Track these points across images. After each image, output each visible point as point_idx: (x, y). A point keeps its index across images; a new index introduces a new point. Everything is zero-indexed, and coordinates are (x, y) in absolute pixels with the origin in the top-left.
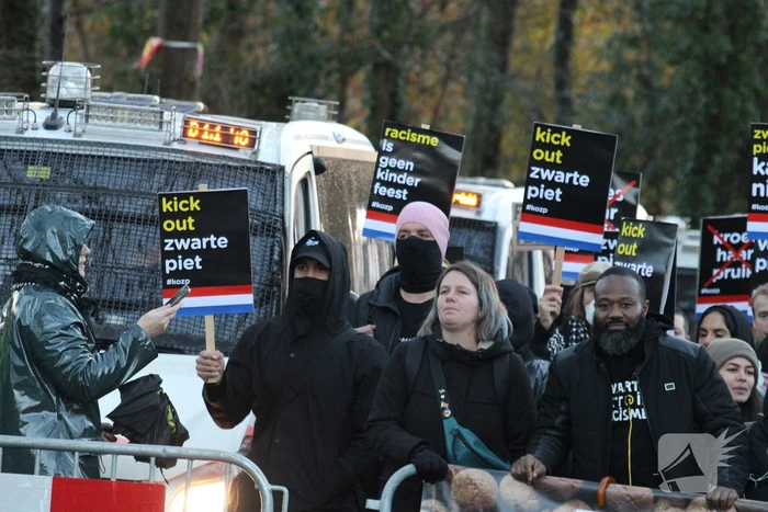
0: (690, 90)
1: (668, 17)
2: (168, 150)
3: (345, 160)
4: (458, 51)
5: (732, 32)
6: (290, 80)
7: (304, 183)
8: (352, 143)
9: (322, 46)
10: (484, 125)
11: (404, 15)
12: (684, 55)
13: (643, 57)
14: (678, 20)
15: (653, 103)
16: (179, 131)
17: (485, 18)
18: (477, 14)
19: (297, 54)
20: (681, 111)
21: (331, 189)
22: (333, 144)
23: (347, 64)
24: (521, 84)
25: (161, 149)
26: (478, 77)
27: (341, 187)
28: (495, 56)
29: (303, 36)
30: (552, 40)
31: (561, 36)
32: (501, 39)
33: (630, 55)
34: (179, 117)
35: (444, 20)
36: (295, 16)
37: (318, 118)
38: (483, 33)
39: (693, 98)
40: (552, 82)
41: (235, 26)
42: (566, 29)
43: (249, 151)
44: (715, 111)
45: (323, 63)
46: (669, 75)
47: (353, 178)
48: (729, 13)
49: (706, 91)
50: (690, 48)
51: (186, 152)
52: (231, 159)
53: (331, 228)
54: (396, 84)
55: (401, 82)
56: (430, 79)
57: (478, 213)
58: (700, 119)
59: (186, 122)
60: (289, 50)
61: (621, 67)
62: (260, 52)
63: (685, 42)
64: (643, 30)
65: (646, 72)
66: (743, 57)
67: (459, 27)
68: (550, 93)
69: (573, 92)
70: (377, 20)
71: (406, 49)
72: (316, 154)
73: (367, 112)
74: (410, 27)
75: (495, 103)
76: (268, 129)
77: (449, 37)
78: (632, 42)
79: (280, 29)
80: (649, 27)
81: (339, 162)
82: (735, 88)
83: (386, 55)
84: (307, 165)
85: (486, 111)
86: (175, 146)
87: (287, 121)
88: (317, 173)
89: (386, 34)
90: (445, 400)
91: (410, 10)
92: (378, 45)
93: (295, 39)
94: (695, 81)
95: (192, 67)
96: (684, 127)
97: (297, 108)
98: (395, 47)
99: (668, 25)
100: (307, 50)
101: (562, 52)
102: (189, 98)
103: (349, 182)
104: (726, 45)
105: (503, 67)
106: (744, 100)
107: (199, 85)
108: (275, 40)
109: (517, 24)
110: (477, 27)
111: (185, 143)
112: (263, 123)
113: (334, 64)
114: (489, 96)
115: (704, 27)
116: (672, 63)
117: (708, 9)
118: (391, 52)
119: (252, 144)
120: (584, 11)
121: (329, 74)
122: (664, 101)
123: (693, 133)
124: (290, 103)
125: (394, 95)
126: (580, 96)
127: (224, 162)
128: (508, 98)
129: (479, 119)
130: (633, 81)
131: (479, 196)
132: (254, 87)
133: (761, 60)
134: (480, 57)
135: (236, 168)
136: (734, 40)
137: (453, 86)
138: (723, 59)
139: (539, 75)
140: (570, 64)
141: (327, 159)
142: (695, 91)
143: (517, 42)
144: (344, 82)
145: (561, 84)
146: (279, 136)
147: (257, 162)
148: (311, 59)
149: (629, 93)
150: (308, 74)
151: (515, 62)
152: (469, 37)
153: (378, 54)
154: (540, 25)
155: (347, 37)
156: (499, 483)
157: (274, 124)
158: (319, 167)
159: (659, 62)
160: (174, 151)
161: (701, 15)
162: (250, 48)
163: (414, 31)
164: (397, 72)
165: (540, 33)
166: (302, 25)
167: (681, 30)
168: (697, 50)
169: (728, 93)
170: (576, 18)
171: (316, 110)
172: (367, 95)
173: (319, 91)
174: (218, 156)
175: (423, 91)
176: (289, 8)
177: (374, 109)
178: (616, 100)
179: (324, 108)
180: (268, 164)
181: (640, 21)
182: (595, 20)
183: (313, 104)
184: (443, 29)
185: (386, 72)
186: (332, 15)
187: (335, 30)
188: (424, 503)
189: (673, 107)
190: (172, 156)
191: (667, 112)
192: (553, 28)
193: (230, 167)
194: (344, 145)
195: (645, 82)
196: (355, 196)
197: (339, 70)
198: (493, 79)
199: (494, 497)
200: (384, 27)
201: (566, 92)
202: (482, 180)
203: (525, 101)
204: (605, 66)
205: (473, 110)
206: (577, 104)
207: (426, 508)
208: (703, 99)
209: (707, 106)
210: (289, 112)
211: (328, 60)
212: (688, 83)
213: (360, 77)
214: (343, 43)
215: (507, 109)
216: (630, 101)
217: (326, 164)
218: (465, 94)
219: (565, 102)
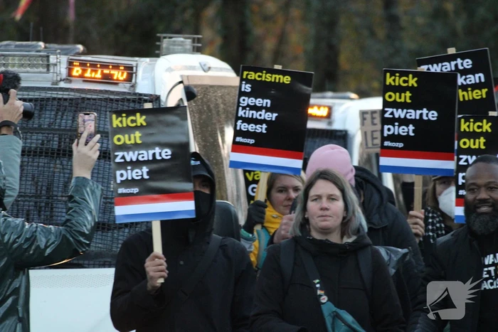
2: (55, 89)
3: (212, 86)
6: (150, 18)
8: (219, 72)
10: (324, 45)
16: (64, 71)
21: (200, 112)
22: (201, 73)
24: (353, 7)
25: (50, 89)
27: (210, 110)
34: (64, 59)
37: (185, 52)
43: (128, 85)
47: (220, 101)
51: (72, 90)
52: (112, 93)
53: (204, 146)
54: (243, 14)
55: (247, 13)
56: (271, 7)
57: (330, 123)
59: (70, 63)
68: (378, 12)
69: (400, 10)
72: (186, 83)
76: (142, 64)
81: (207, 89)
84: (180, 93)
85: (325, 33)
86: (62, 85)
87: (158, 56)
88: (188, 100)
90: (321, 289)
97: (165, 43)
102: (65, 42)
103: (217, 106)
111: (70, 81)
112: (137, 59)
114: (326, 19)
119: (129, 79)
121: (184, 10)
124: (159, 39)
125: (242, 25)
126: (406, 13)
127: (106, 96)
128: (343, 20)
129: (318, 39)
131: (330, 108)
132: (118, 26)
135: (117, 100)
137: (295, 12)
141: (196, 86)
144: (197, 16)
145: (388, 3)
146: (153, 69)
147: (135, 94)
149: (450, 7)
150: (164, 11)
157: (148, 60)
158: (190, 94)
160: (62, 89)
171: (182, 44)
172: (218, 26)
174: (101, 91)
175: (267, 18)
177: (225, 38)
178: (438, 14)
179: (189, 41)
180: (145, 95)
183: (180, 39)
189: (490, 17)
190: (60, 95)
191: (485, 20)
193: (111, 100)
194: (210, 73)
197: (193, 6)
198: (329, 4)
202: (330, 94)
203: (357, 21)
205: (313, 32)
206: (404, 21)
210: (159, 48)
213: (210, 12)
215: (345, 28)
216: (452, 15)
217: (195, 90)
218: (304, 19)
219: (393, 20)
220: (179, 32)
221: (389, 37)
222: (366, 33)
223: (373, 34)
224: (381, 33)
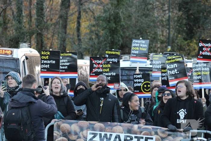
0: (107, 36)
1: (101, 20)
3: (32, 56)
4: (55, 30)
5: (115, 22)
6: (18, 38)
7: (24, 62)
8: (34, 52)
9: (25, 30)
10: (62, 46)
11: (43, 22)
12: (105, 28)
13: (96, 29)
14: (103, 21)
15: (99, 39)
17: (61, 22)
18: (59, 21)
19: (20, 32)
20: (105, 40)
21: (30, 62)
22: (30, 53)
23: (31, 34)
24: (70, 36)
26: (60, 35)
27: (32, 62)
28: (64, 30)
29: (21, 28)
30: (76, 26)
31: (78, 25)
32: (65, 27)
33: (93, 29)
35: (52, 23)
36: (19, 24)
37: (26, 47)
38: (61, 25)
39: (108, 38)
40: (76, 36)
41: (5, 27)
42: (79, 23)
43: (11, 55)
44: (112, 40)
45: (25, 34)
46: (102, 33)
47: (34, 60)
48: (114, 19)
49: (110, 36)
50: (106, 27)
52: (7, 57)
53: (30, 71)
54: (42, 38)
55: (43, 37)
56: (49, 36)
58: (109, 42)
60: (18, 31)
61: (91, 32)
62: (11, 32)
63: (105, 25)
64: (96, 23)
65: (97, 32)
66: (118, 28)
67: (55, 24)
68: (76, 38)
69: (81, 37)
70: (37, 24)
71: (44, 30)
72: (26, 55)
73: (36, 44)
74: (44, 25)
75: (64, 41)
76: (15, 50)
77: (53, 26)
78: (94, 26)
79: (15, 27)
80: (97, 22)
81: (31, 57)
82: (116, 35)
83: (39, 31)
84: (24, 58)
85: (62, 43)
87: (19, 48)
88: (26, 60)
89: (39, 27)
91: (44, 21)
92: (38, 29)
93: (18, 29)
94: (108, 34)
96: (106, 44)
97: (21, 45)
98: (41, 30)
99: (101, 22)
100: (22, 31)
101: (78, 29)
104: (114, 25)
105: (65, 33)
106: (119, 37)
108: (14, 30)
109: (68, 23)
110: (59, 24)
112: (14, 49)
113: (28, 34)
114: (63, 39)
115: (109, 22)
116: (103, 30)
117: (110, 18)
118: (41, 31)
119: (11, 54)
120: (82, 19)
121: (27, 36)
122: (101, 39)
123: (108, 45)
124: (19, 44)
125: (42, 40)
126: (83, 38)
127: (5, 58)
128: (67, 40)
129: (61, 45)
130: (94, 34)
132: (10, 40)
133: (122, 28)
134: (60, 31)
135: (8, 59)
136: (116, 24)
137: (55, 38)
138: (114, 29)
139: (73, 34)
140: (80, 31)
141: (28, 56)
142: (108, 36)
143: (68, 27)
144: (30, 38)
145: (78, 36)
146: (17, 52)
147: (13, 58)
148: (23, 33)
149: (94, 37)
150: (22, 36)
151: (68, 31)
152: (57, 26)
153: (38, 31)
154: (73, 23)
155: (30, 28)
156: (71, 126)
157: (16, 49)
158: (27, 58)
159: (100, 30)
161: (108, 19)
162: (9, 31)
163: (45, 26)
164: (42, 35)
165: (73, 25)
166: (20, 26)
167: (104, 23)
168: (108, 27)
169: (115, 36)
170: (81, 22)
171: (25, 45)
172: (36, 40)
174: (4, 57)
175: (48, 39)
176: (17, 22)
177: (37, 44)
178: (91, 39)
179: (27, 45)
180: (15, 58)
181: (95, 21)
182: (85, 21)
184: (52, 25)
185: (40, 35)
186: (27, 23)
187: (27, 26)
189: (103, 40)
191: (102, 41)
192: (76, 23)
193: (7, 59)
194: (32, 53)
195: (97, 34)
196: (35, 64)
197: (29, 35)
198: (63, 36)
199: (70, 130)
200: (39, 25)
201: (79, 38)
203: (71, 40)
204: (88, 31)
205: (59, 42)
206: (82, 40)
208: (110, 38)
209: (111, 39)
210: (19, 46)
211: (27, 33)
212: (106, 34)
213: (34, 36)
214: (30, 29)
215: (67, 42)
216: (94, 39)
218: (57, 39)
219: (80, 40)
220: (25, 42)
221: (78, 44)
222: (73, 43)
223: (75, 43)
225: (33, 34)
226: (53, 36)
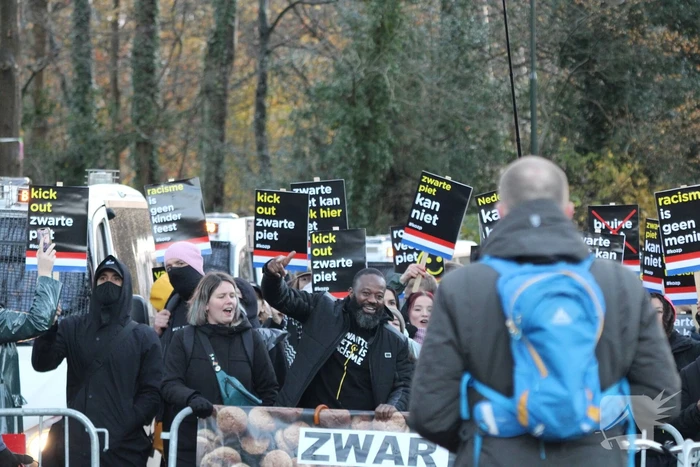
0: (346, 145)
1: (328, 98)
2: (8, 211)
3: (127, 209)
4: (192, 130)
5: (370, 104)
6: (81, 157)
7: (102, 226)
8: (132, 197)
9: (100, 133)
10: (213, 177)
11: (154, 109)
12: (342, 122)
13: (313, 125)
14: (335, 99)
15: (323, 154)
16: (15, 198)
17: (207, 107)
18: (202, 104)
19: (85, 140)
20: (341, 159)
21: (119, 228)
22: (118, 198)
23: (120, 143)
24: (235, 149)
25: (4, 211)
26: (206, 146)
27: (126, 227)
28: (216, 131)
29: (87, 128)
30: (252, 119)
31: (258, 115)
32: (220, 120)
33: (305, 124)
34: (15, 189)
35: (180, 110)
36: (81, 115)
37: (107, 182)
38: (207, 116)
39: (349, 151)
40: (255, 147)
41: (42, 124)
42: (261, 109)
44: (364, 157)
45: (102, 145)
46: (331, 136)
47: (133, 220)
48: (368, 92)
49: (357, 145)
50: (344, 117)
51: (21, 212)
53: (122, 254)
54: (151, 154)
55: (155, 153)
56: (173, 149)
57: (217, 237)
58: (354, 164)
59: (20, 192)
60: (79, 138)
61: (300, 133)
62: (58, 140)
63: (340, 114)
64: (312, 107)
65: (316, 135)
66: (379, 121)
67: (191, 114)
68: (254, 153)
69: (269, 152)
70: (136, 114)
71: (157, 131)
72: (108, 206)
73: (134, 174)
74: (158, 117)
75: (219, 163)
77: (184, 121)
78: (306, 116)
79: (72, 124)
80: (316, 105)
81: (123, 211)
82: (375, 141)
83: (144, 136)
84: (103, 214)
85: (213, 168)
86: (14, 208)
88: (109, 219)
89: (143, 123)
90: (215, 361)
91: (157, 105)
92: (138, 130)
93: (81, 130)
94: (349, 138)
95: (17, 155)
96: (344, 169)
97: (91, 176)
98: (149, 130)
99: (328, 103)
100: (92, 137)
101: (260, 127)
102: (16, 175)
103: (131, 224)
104: (367, 113)
105: (222, 139)
106: (382, 149)
107: (22, 165)
108: (68, 133)
109: (229, 109)
110: (203, 113)
111: (20, 205)
113: (110, 145)
114: (214, 159)
115: (352, 103)
116: (333, 128)
117: (354, 91)
118: (148, 134)
120: (272, 97)
121: (107, 151)
122: (330, 153)
123: (350, 172)
124: (87, 173)
125: (151, 162)
126: (274, 154)
128: (226, 160)
129: (208, 174)
130: (309, 142)
131: (217, 225)
132: (57, 163)
133: (390, 121)
134: (206, 133)
136: (372, 110)
137: (191, 153)
138: (366, 123)
139: (245, 143)
140: (265, 134)
141: (115, 208)
142: (350, 145)
143: (229, 122)
144: (117, 156)
145: (261, 147)
148: (94, 142)
149: (307, 149)
150: (92, 152)
151: (229, 133)
152: (197, 120)
153: (139, 136)
154: (242, 109)
155: (117, 126)
156: (248, 414)
158: (111, 215)
159: (325, 128)
160: (13, 211)
161: (350, 95)
162: (52, 138)
163: (161, 119)
164: (152, 147)
165: (244, 114)
166: (85, 120)
167: (337, 106)
168: (349, 118)
169: (371, 144)
170: (267, 103)
171: (104, 177)
172: (133, 163)
173: (101, 164)
175: (169, 158)
176: (76, 110)
177: (138, 172)
178: (298, 155)
179: (110, 175)
181: (310, 101)
182: (279, 103)
183: (102, 173)
184: (180, 116)
185: (145, 147)
186: (105, 112)
187: (107, 121)
188: (199, 432)
189: (337, 157)
190: (12, 215)
191: (332, 160)
192: (252, 110)
194: (125, 199)
195: (317, 141)
196: (136, 231)
197: (113, 149)
198: (216, 147)
199: (245, 424)
200: (141, 117)
201: (264, 152)
202: (217, 214)
203: (237, 159)
204: (289, 133)
205: (204, 168)
206: (273, 160)
207: (201, 435)
208: (355, 150)
209: (358, 154)
210: (87, 180)
211: (106, 142)
212: (345, 141)
213: (126, 153)
214: (114, 130)
215: (226, 165)
216: (307, 154)
217: (115, 212)
218: (198, 158)
219: (264, 159)
220: (103, 168)
221: (261, 172)
222: (245, 169)
223: (249, 170)
224: (256, 169)
225: (125, 143)
226: (184, 149)
